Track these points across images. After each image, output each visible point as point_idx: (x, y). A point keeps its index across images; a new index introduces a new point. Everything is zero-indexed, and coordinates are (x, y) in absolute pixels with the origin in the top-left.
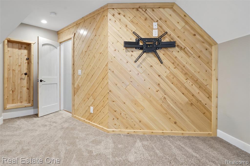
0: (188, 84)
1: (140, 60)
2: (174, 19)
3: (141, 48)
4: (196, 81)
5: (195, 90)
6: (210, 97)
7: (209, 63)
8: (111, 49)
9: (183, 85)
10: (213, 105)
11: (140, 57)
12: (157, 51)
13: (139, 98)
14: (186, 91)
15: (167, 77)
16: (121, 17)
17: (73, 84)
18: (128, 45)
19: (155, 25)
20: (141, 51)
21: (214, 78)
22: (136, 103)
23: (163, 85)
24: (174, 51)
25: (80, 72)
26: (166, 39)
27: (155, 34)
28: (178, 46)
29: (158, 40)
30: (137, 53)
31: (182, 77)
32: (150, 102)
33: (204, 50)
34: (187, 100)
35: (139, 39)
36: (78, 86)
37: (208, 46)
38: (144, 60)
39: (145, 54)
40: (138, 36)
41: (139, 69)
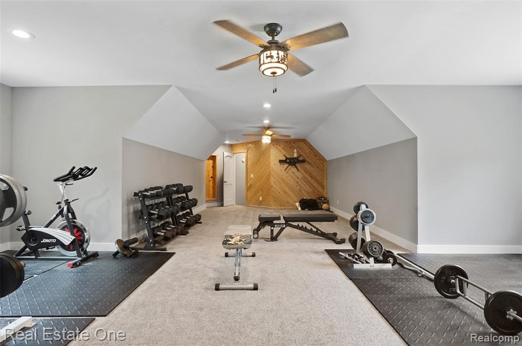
0: (313, 182)
1: (288, 169)
2: (305, 147)
3: (288, 163)
4: (316, 180)
5: (316, 185)
6: (323, 189)
7: (323, 171)
8: (272, 164)
9: (310, 182)
10: (325, 193)
11: (287, 168)
12: (297, 165)
13: (287, 190)
14: (311, 185)
15: (302, 179)
16: (277, 146)
17: (247, 184)
18: (281, 161)
19: (295, 151)
20: (288, 165)
21: (325, 179)
22: (285, 192)
23: (299, 182)
24: (306, 165)
25: (252, 176)
26: (301, 159)
27: (295, 155)
28: (307, 162)
29: (297, 158)
30: (286, 165)
31: (309, 179)
32: (293, 192)
33: (320, 164)
34: (312, 190)
35: (287, 158)
36: (251, 184)
37: (322, 162)
38: (290, 169)
39: (290, 166)
40: (286, 157)
41: (287, 174)
